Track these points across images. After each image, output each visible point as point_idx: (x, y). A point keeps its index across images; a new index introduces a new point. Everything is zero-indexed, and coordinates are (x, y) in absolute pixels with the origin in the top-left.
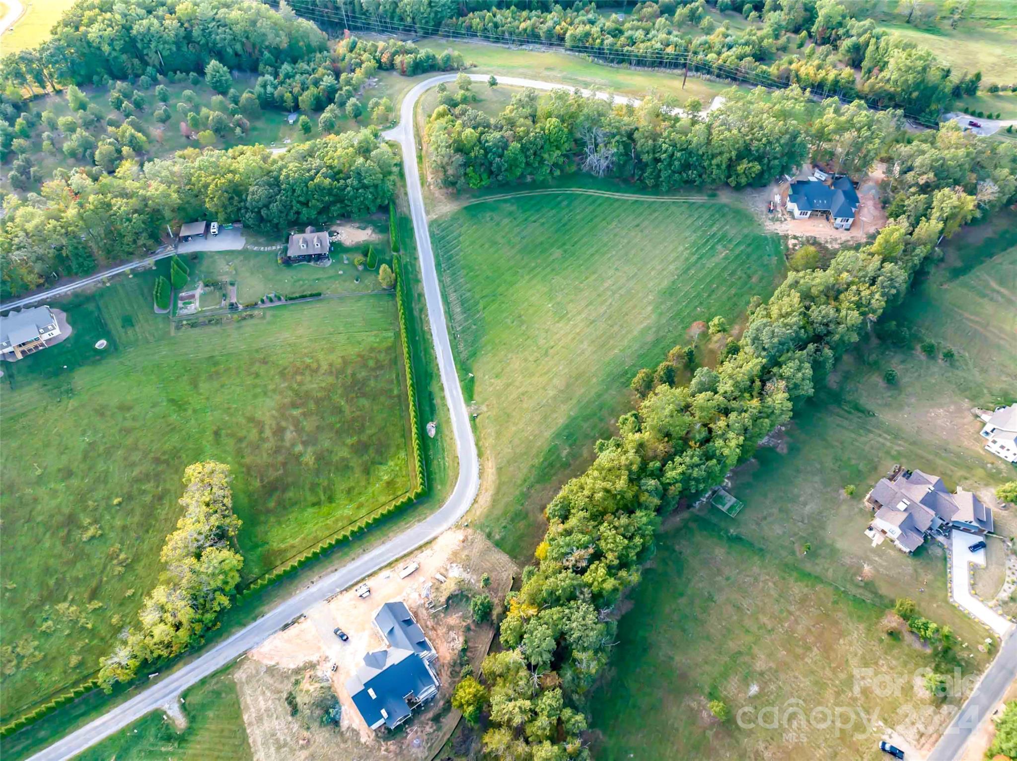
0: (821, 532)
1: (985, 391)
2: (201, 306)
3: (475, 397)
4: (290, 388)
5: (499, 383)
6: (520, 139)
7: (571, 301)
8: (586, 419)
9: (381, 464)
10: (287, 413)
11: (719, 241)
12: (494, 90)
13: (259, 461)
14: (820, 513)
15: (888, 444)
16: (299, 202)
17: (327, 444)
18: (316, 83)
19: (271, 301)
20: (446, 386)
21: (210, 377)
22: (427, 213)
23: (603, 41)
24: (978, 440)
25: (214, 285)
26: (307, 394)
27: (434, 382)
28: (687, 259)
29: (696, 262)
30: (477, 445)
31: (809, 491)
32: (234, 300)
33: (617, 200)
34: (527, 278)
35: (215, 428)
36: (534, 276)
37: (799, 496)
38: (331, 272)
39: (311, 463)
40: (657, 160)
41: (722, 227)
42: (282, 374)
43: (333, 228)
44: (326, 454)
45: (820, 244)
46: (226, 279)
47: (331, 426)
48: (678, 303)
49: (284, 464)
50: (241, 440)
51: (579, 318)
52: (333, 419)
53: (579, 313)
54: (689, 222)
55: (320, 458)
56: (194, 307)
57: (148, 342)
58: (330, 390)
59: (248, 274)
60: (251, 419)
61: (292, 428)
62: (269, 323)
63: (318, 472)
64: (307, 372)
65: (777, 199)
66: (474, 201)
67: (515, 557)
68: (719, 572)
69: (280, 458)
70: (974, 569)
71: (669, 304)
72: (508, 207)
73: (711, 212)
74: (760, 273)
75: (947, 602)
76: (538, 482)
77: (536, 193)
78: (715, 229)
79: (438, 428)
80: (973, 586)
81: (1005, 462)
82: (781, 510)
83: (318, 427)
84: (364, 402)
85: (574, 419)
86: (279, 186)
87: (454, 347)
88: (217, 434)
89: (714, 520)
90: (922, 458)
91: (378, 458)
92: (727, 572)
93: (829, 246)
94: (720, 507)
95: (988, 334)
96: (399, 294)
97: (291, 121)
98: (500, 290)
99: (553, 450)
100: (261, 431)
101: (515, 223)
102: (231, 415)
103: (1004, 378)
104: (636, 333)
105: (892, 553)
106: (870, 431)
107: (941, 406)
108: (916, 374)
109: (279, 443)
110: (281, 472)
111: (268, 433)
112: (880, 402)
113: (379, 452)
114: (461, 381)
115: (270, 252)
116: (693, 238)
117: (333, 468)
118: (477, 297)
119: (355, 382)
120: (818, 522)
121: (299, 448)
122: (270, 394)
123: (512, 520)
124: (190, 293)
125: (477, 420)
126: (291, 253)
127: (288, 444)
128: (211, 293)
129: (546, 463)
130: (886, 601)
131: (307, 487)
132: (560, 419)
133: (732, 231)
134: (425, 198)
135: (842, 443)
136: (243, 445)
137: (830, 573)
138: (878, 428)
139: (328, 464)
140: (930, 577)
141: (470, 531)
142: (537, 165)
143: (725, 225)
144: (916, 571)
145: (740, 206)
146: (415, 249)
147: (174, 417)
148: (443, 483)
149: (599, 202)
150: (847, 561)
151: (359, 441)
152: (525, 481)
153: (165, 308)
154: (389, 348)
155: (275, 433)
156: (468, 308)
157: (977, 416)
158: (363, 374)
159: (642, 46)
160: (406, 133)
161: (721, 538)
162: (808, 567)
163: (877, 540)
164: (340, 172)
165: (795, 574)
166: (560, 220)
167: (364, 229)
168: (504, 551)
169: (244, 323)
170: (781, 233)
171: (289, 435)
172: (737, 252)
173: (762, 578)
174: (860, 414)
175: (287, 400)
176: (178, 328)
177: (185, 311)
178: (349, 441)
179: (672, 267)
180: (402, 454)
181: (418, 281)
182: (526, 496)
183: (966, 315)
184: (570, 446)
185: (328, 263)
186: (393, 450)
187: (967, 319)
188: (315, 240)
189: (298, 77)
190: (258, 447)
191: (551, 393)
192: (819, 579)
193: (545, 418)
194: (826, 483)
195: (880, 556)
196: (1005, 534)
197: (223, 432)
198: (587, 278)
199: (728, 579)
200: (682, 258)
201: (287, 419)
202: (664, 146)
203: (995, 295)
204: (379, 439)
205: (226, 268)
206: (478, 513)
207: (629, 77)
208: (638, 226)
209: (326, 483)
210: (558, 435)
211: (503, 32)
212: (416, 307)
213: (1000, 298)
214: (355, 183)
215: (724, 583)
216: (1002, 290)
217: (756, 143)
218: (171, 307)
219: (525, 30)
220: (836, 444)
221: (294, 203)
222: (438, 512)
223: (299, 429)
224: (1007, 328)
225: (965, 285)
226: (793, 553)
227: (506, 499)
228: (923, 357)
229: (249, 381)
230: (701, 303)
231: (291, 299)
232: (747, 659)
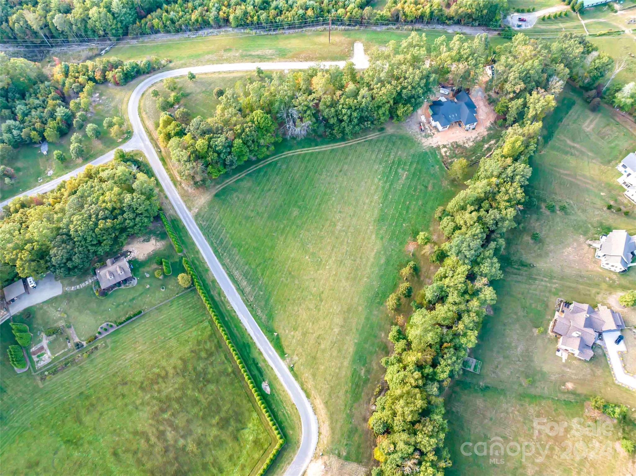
0: (532, 364)
1: (590, 226)
2: (53, 354)
3: (286, 350)
4: (153, 397)
5: (298, 334)
6: (239, 136)
7: (320, 249)
8: (366, 341)
9: (243, 429)
10: (160, 418)
11: (398, 166)
12: (195, 82)
13: (157, 463)
14: (527, 350)
15: (549, 285)
16: (92, 245)
17: (200, 431)
18: (52, 115)
19: (106, 330)
20: (262, 350)
21: (88, 411)
22: (190, 209)
23: (258, 17)
24: (595, 262)
25: (54, 332)
26: (169, 398)
27: (253, 350)
28: (383, 188)
29: (390, 188)
30: (303, 389)
31: (515, 337)
32: (77, 340)
33: (319, 152)
34: (282, 239)
35: (112, 450)
36: (286, 236)
37: (510, 344)
38: (141, 289)
39: (195, 450)
40: (341, 121)
41: (396, 154)
42: (142, 388)
43: (125, 249)
44: (202, 438)
45: (461, 146)
46: (61, 324)
47: (196, 416)
48: (390, 225)
49: (176, 459)
50: (135, 453)
51: (330, 261)
52: (195, 410)
53: (330, 257)
54: (374, 157)
55: (199, 443)
56: (47, 357)
57: (25, 401)
58: (183, 387)
59: (77, 314)
60: (136, 433)
61: (169, 429)
62: (112, 349)
63: (203, 455)
64: (160, 380)
65: (423, 118)
66: (219, 187)
67: (361, 462)
68: (484, 417)
69: (171, 455)
70: (621, 355)
71: (384, 228)
72: (246, 184)
73: (385, 144)
74: (431, 181)
75: (614, 384)
76: (354, 402)
77: (261, 165)
78: (392, 157)
79: (270, 385)
80: (624, 367)
81: (615, 273)
82: (504, 357)
83: (188, 421)
84: (212, 387)
85: (358, 345)
86: (72, 239)
87: (255, 316)
88: (115, 454)
89: (468, 380)
90: (570, 287)
91: (239, 425)
92: (488, 415)
93: (466, 145)
94: (468, 369)
95: (579, 183)
96: (198, 287)
97: (45, 153)
98: (267, 255)
99: (355, 373)
100: (148, 440)
101: (256, 196)
102: (119, 435)
103: (596, 213)
104: (372, 260)
105: (575, 362)
106: (535, 279)
107: (568, 245)
108: (548, 227)
109: (165, 444)
110: (177, 465)
111: (153, 440)
112: (533, 255)
113: (238, 421)
114: (271, 342)
115: (86, 288)
116: (381, 169)
117: (212, 446)
118: (253, 267)
119: (198, 375)
120: (527, 357)
121: (181, 442)
122: (140, 408)
123: (349, 437)
124: (39, 346)
125: (295, 369)
126: (103, 286)
127: (172, 442)
128: (55, 340)
129: (354, 386)
130: (583, 397)
131: (200, 468)
132: (350, 348)
133: (402, 154)
134: (182, 196)
135: (523, 294)
136: (140, 455)
137: (546, 391)
138: (539, 275)
139: (207, 445)
140: (601, 371)
141: (326, 457)
142: (256, 148)
143: (397, 152)
144: (592, 370)
145: (401, 132)
146: (193, 244)
147: (76, 454)
148: (293, 429)
149: (307, 158)
150: (553, 378)
151: (221, 419)
152: (346, 405)
153: (24, 366)
154: (210, 336)
155: (158, 438)
156: (252, 280)
157: (590, 245)
158: (201, 365)
159: (289, 14)
160: (143, 140)
161: (476, 391)
162: (533, 391)
163: (564, 356)
164: (114, 209)
165: (527, 400)
166: (286, 182)
167: (148, 240)
168: (352, 461)
169: (93, 357)
170: (435, 146)
171: (170, 435)
172: (412, 170)
173: (510, 410)
174: (525, 268)
175: (156, 408)
176: (43, 379)
177: (42, 364)
178: (214, 421)
179: (376, 197)
180: (255, 415)
181: (207, 270)
182: (351, 416)
183: (562, 171)
184: (364, 365)
185: (135, 282)
186: (247, 414)
187: (563, 174)
188: (118, 269)
189: (33, 113)
190: (151, 453)
191: (336, 330)
192: (541, 397)
193: (340, 351)
194: (523, 328)
195: (570, 368)
196: (630, 324)
197: (119, 451)
198: (323, 226)
199: (491, 419)
200: (380, 188)
201: (162, 424)
202: (344, 111)
203: (573, 151)
204: (234, 411)
205: (58, 315)
206: (325, 442)
207: (287, 42)
208: (341, 171)
209: (212, 460)
210: (354, 361)
211: (180, 26)
212: (214, 294)
213: (576, 153)
214: (131, 216)
215: (490, 423)
216: (575, 145)
217: (405, 91)
218: (29, 363)
219: (197, 21)
220: (520, 296)
221: (90, 248)
222: (299, 452)
223: (175, 428)
224: (587, 174)
225: (553, 148)
226: (521, 385)
227: (339, 425)
228: (548, 213)
229: (120, 402)
230: (404, 220)
231: (121, 324)
232: (520, 470)
